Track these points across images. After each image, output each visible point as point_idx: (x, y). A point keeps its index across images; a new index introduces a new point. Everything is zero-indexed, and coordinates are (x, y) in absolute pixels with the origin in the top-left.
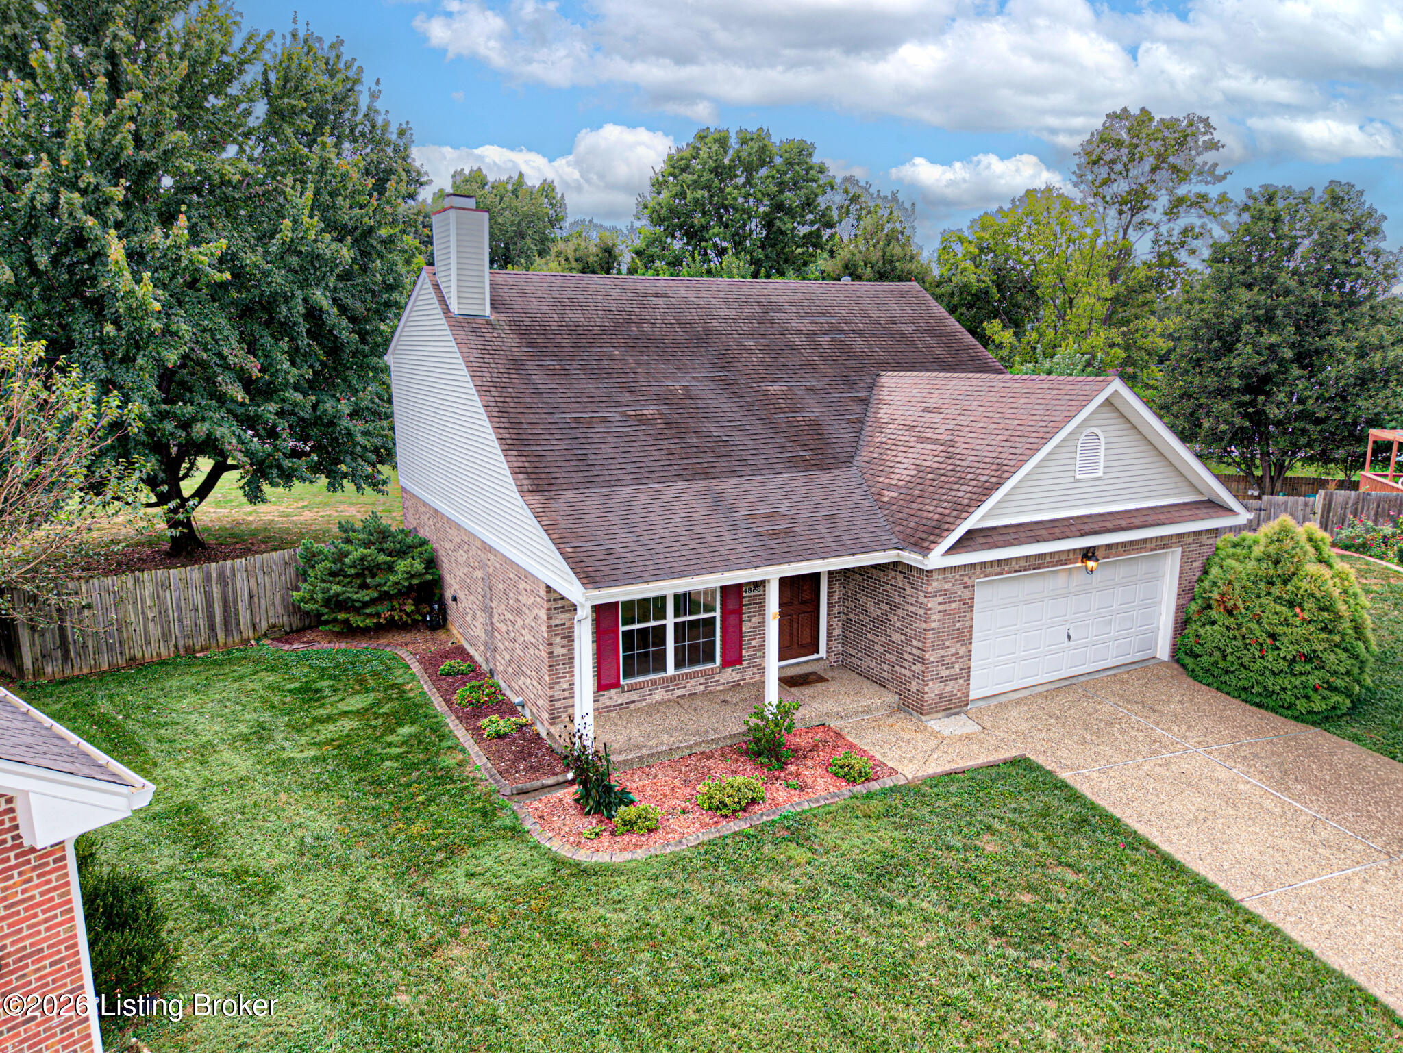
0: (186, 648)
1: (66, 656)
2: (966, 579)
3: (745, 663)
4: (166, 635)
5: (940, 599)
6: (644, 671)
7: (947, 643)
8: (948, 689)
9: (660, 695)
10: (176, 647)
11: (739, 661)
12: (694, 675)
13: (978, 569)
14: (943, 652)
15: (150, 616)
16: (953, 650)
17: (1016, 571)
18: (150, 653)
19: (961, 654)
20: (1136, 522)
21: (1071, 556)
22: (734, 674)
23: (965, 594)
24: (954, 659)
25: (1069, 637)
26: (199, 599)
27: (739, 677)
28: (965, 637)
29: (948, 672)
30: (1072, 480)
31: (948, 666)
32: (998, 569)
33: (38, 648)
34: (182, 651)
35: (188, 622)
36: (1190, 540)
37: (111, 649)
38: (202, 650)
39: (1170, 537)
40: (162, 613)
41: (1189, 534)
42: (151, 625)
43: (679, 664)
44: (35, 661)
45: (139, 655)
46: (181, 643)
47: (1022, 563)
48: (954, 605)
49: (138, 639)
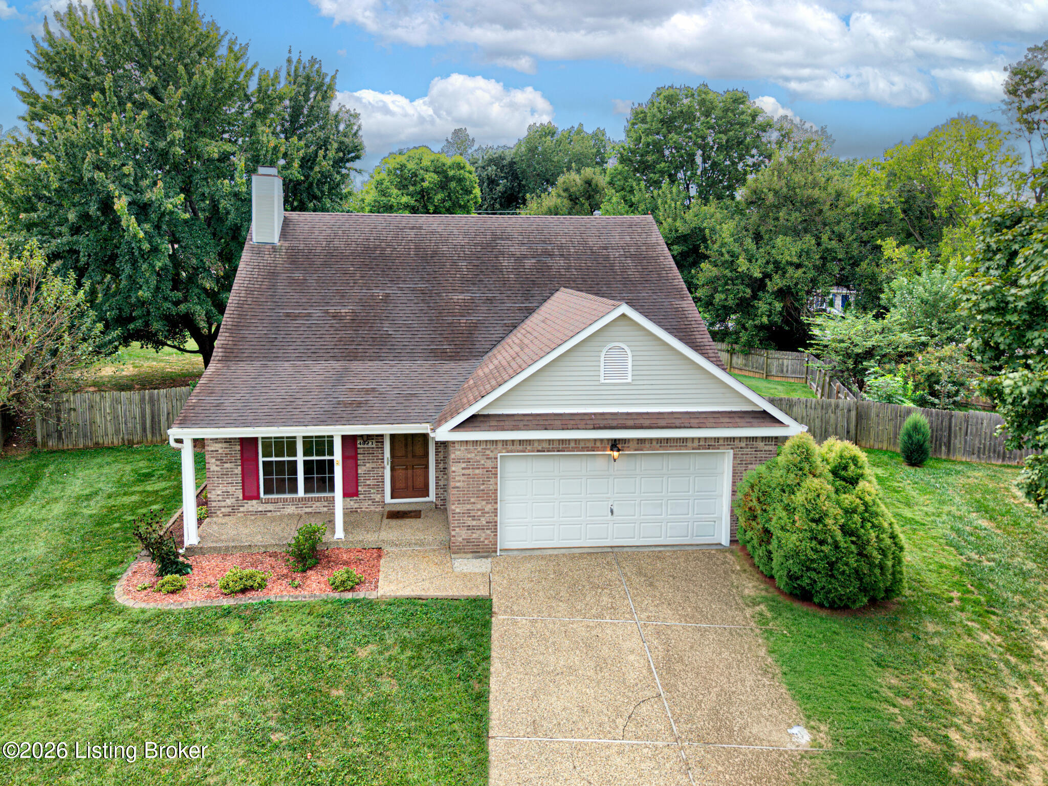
0: (129, 441)
1: (60, 437)
2: (488, 452)
3: (361, 497)
4: (117, 432)
5: (464, 465)
6: (281, 491)
7: (472, 500)
8: (474, 536)
9: (290, 510)
10: (123, 439)
11: (356, 494)
12: (319, 500)
13: (500, 446)
14: (469, 507)
15: (108, 418)
16: (479, 507)
17: (538, 451)
18: (107, 441)
19: (487, 510)
20: (662, 423)
21: (598, 444)
22: (352, 503)
23: (489, 464)
24: (479, 513)
25: (612, 512)
26: (137, 411)
27: (356, 505)
28: (492, 497)
29: (474, 523)
30: (597, 383)
31: (473, 518)
32: (521, 448)
33: (45, 430)
34: (126, 442)
35: (130, 425)
36: (743, 444)
37: (85, 436)
38: (138, 443)
39: (717, 439)
40: (116, 417)
41: (740, 439)
42: (109, 424)
43: (307, 491)
44: (43, 437)
45: (101, 441)
46: (126, 437)
47: (546, 445)
48: (477, 471)
49: (101, 432)
